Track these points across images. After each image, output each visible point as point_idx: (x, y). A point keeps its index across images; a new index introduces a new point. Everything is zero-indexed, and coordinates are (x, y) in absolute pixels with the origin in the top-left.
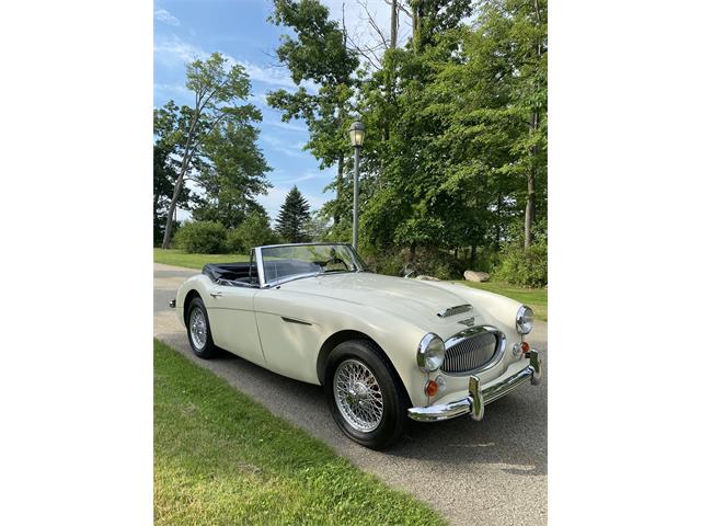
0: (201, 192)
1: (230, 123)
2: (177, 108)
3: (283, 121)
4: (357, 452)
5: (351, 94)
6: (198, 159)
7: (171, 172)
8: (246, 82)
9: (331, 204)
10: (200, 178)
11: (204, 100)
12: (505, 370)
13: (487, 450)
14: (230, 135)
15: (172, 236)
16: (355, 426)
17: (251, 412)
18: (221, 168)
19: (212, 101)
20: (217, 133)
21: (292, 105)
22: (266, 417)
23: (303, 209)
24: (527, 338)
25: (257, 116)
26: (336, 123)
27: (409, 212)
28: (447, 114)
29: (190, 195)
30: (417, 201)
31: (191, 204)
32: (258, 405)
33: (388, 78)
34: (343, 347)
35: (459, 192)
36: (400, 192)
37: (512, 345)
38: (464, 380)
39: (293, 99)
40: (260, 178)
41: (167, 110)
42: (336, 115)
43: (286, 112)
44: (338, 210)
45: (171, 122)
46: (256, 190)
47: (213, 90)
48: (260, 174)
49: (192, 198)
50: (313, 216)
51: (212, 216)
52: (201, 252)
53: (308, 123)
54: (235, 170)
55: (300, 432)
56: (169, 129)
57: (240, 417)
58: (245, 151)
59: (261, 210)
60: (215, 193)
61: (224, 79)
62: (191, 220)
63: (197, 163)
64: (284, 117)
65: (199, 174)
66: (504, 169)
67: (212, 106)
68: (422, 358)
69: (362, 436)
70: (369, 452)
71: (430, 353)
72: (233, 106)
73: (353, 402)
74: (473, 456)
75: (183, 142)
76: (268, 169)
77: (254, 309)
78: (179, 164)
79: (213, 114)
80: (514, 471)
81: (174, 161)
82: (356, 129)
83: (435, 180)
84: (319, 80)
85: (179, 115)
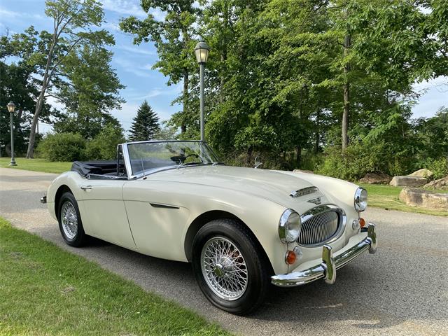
0: (61, 107)
1: (86, 46)
2: (37, 33)
3: (135, 43)
4: (225, 318)
5: (193, 20)
6: (58, 79)
7: (33, 90)
8: (99, 10)
9: (179, 115)
10: (59, 95)
11: (61, 25)
12: (347, 242)
13: (337, 310)
14: (86, 57)
15: (35, 146)
16: (222, 295)
17: (125, 289)
18: (79, 86)
19: (69, 27)
20: (74, 55)
21: (141, 30)
22: (138, 294)
23: (153, 121)
24: (362, 215)
25: (110, 40)
26: (181, 46)
27: (246, 121)
28: (276, 38)
29: (51, 110)
30: (253, 112)
31: (52, 118)
32: (130, 284)
33: (226, 6)
34: (210, 226)
35: (288, 104)
36: (238, 104)
37: (351, 221)
38: (318, 250)
39: (143, 25)
40: (114, 95)
41: (28, 35)
42: (181, 39)
43: (136, 36)
44: (185, 120)
45: (31, 46)
46: (110, 105)
47: (70, 17)
48: (114, 91)
49: (53, 113)
50: (162, 127)
51: (71, 128)
52: (63, 160)
53: (156, 45)
54: (92, 87)
55: (171, 305)
56: (30, 51)
57: (116, 294)
58: (100, 71)
59: (115, 122)
60: (74, 108)
61: (80, 7)
62: (53, 133)
63: (57, 82)
64: (136, 40)
65: (59, 91)
66: (325, 83)
67: (69, 31)
68: (282, 231)
69: (229, 304)
70: (235, 318)
71: (289, 226)
72: (88, 32)
73: (219, 274)
74: (325, 316)
75: (43, 63)
76: (121, 87)
77: (124, 199)
78: (40, 83)
79: (70, 38)
80: (363, 326)
81: (35, 80)
82: (201, 48)
83: (268, 93)
84: (165, 9)
85: (39, 39)
